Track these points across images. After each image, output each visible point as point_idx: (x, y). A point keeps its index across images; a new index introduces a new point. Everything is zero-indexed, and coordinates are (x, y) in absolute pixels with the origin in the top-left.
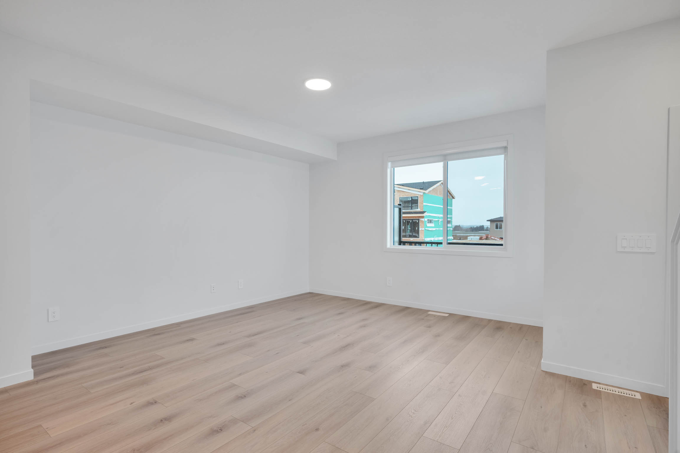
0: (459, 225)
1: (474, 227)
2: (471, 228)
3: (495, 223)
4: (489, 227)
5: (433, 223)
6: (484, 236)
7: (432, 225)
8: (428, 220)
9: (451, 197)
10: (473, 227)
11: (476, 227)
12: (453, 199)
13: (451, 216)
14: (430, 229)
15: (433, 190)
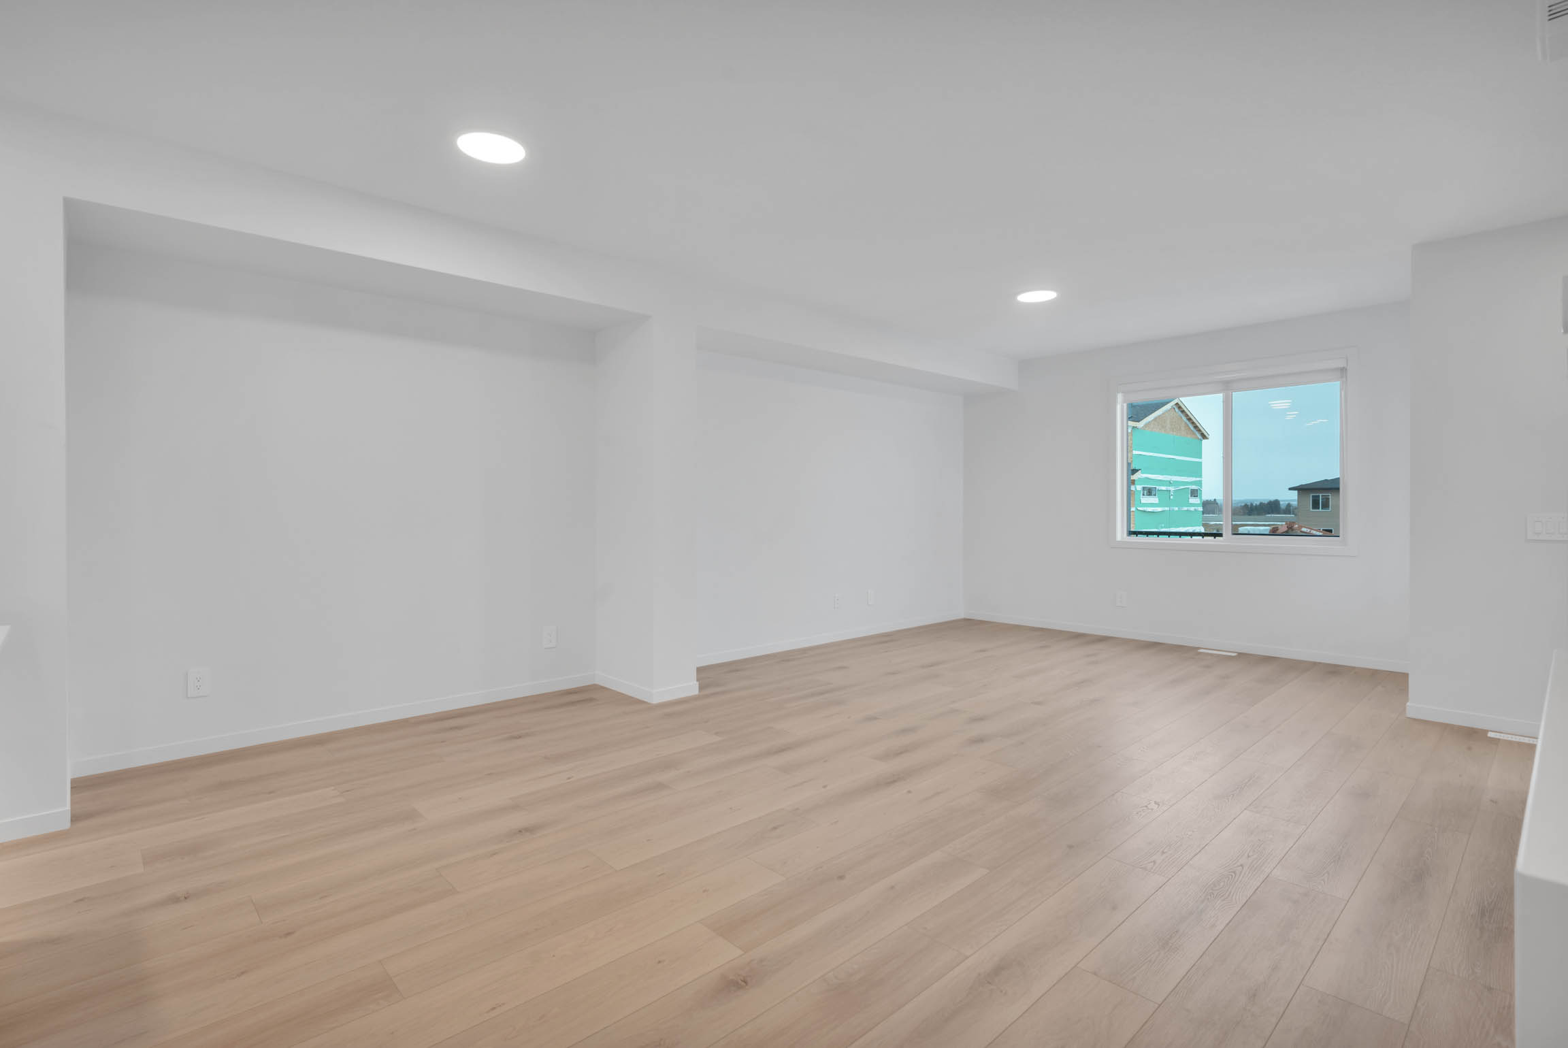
0: (1215, 500)
1: (1254, 505)
2: (1246, 506)
3: (1311, 495)
4: (1295, 503)
5: (1155, 495)
6: (1282, 525)
7: (1153, 500)
8: (1144, 488)
9: (1200, 437)
10: (1252, 504)
11: (1258, 503)
12: (1204, 441)
13: (1198, 479)
14: (1150, 509)
15: (1155, 419)
